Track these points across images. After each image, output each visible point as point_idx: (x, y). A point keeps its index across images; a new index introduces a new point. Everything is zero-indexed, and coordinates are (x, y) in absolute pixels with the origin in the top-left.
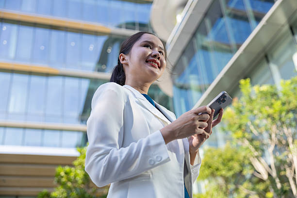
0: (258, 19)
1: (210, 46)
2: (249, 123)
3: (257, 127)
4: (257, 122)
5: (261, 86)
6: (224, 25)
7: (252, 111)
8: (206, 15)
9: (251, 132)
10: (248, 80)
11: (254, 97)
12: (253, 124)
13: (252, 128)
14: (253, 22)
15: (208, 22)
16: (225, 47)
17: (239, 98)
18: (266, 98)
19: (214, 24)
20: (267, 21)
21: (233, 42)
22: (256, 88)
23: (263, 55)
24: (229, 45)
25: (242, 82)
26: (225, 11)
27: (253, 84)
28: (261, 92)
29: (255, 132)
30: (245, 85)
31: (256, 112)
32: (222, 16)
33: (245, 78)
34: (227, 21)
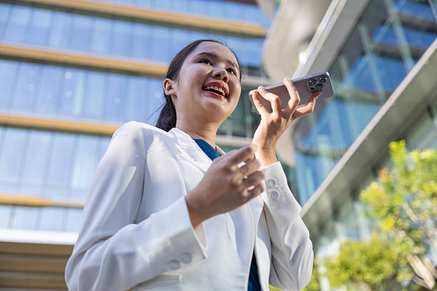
0: (416, 57)
1: (347, 95)
2: (405, 206)
3: (418, 211)
4: (417, 204)
5: (422, 151)
6: (367, 66)
7: (408, 188)
8: (341, 52)
9: (408, 218)
10: (402, 144)
11: (411, 168)
12: (410, 206)
13: (409, 212)
14: (409, 61)
15: (343, 62)
16: (368, 96)
17: (390, 169)
18: (430, 169)
19: (352, 64)
20: (431, 59)
21: (380, 90)
22: (414, 156)
23: (424, 107)
24: (374, 94)
25: (393, 145)
26: (369, 46)
27: (409, 148)
28: (423, 161)
29: (414, 218)
30: (398, 149)
31: (414, 189)
32: (363, 53)
33: (398, 140)
34: (370, 61)
